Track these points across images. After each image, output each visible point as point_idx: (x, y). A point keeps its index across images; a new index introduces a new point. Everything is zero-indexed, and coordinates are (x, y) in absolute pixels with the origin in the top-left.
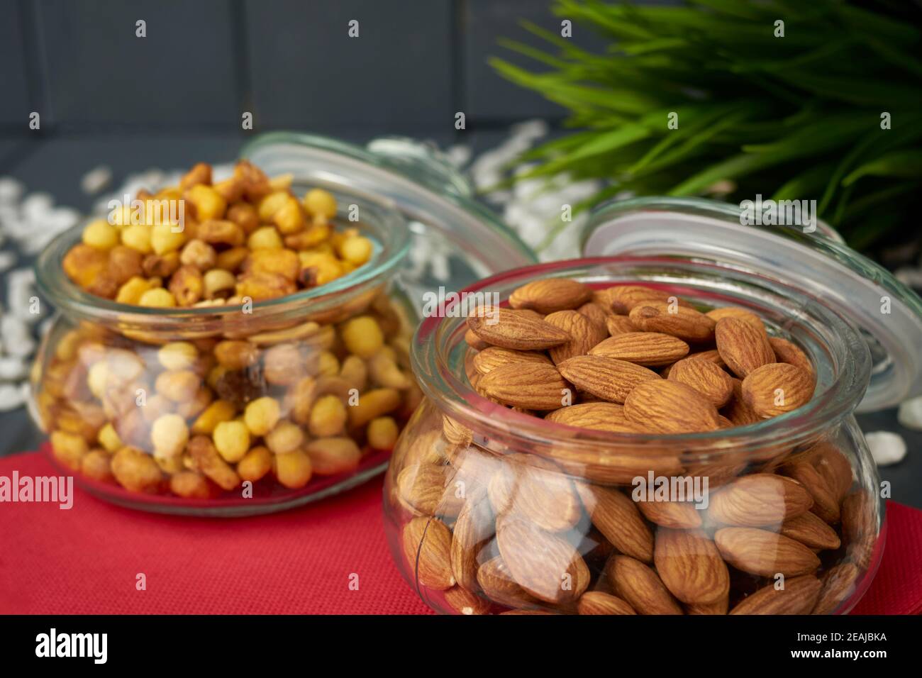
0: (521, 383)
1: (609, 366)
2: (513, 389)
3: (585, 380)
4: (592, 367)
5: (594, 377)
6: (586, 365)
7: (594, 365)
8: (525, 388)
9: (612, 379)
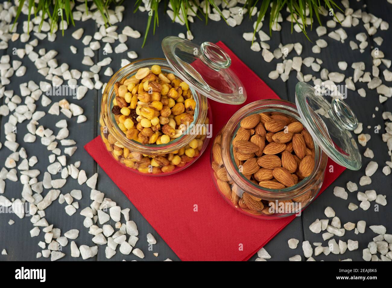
0: (250, 171)
1: (269, 161)
2: (248, 172)
3: (264, 166)
4: (265, 162)
5: (266, 165)
6: (264, 162)
7: (266, 162)
8: (251, 171)
9: (270, 165)
